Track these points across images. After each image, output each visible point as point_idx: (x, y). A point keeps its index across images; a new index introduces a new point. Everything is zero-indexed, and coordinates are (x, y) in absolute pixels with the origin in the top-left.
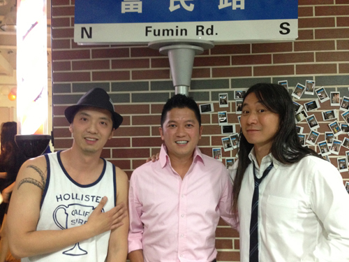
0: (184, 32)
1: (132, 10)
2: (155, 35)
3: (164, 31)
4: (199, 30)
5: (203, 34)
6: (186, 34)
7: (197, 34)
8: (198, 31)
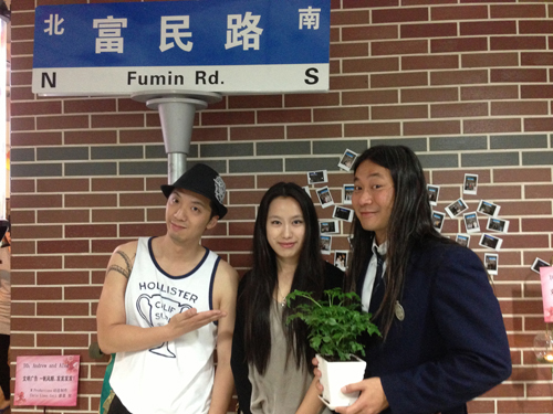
0: (179, 79)
1: (109, 50)
2: (140, 83)
3: (152, 77)
4: (199, 77)
5: (204, 83)
6: (182, 83)
7: (197, 83)
8: (197, 78)
